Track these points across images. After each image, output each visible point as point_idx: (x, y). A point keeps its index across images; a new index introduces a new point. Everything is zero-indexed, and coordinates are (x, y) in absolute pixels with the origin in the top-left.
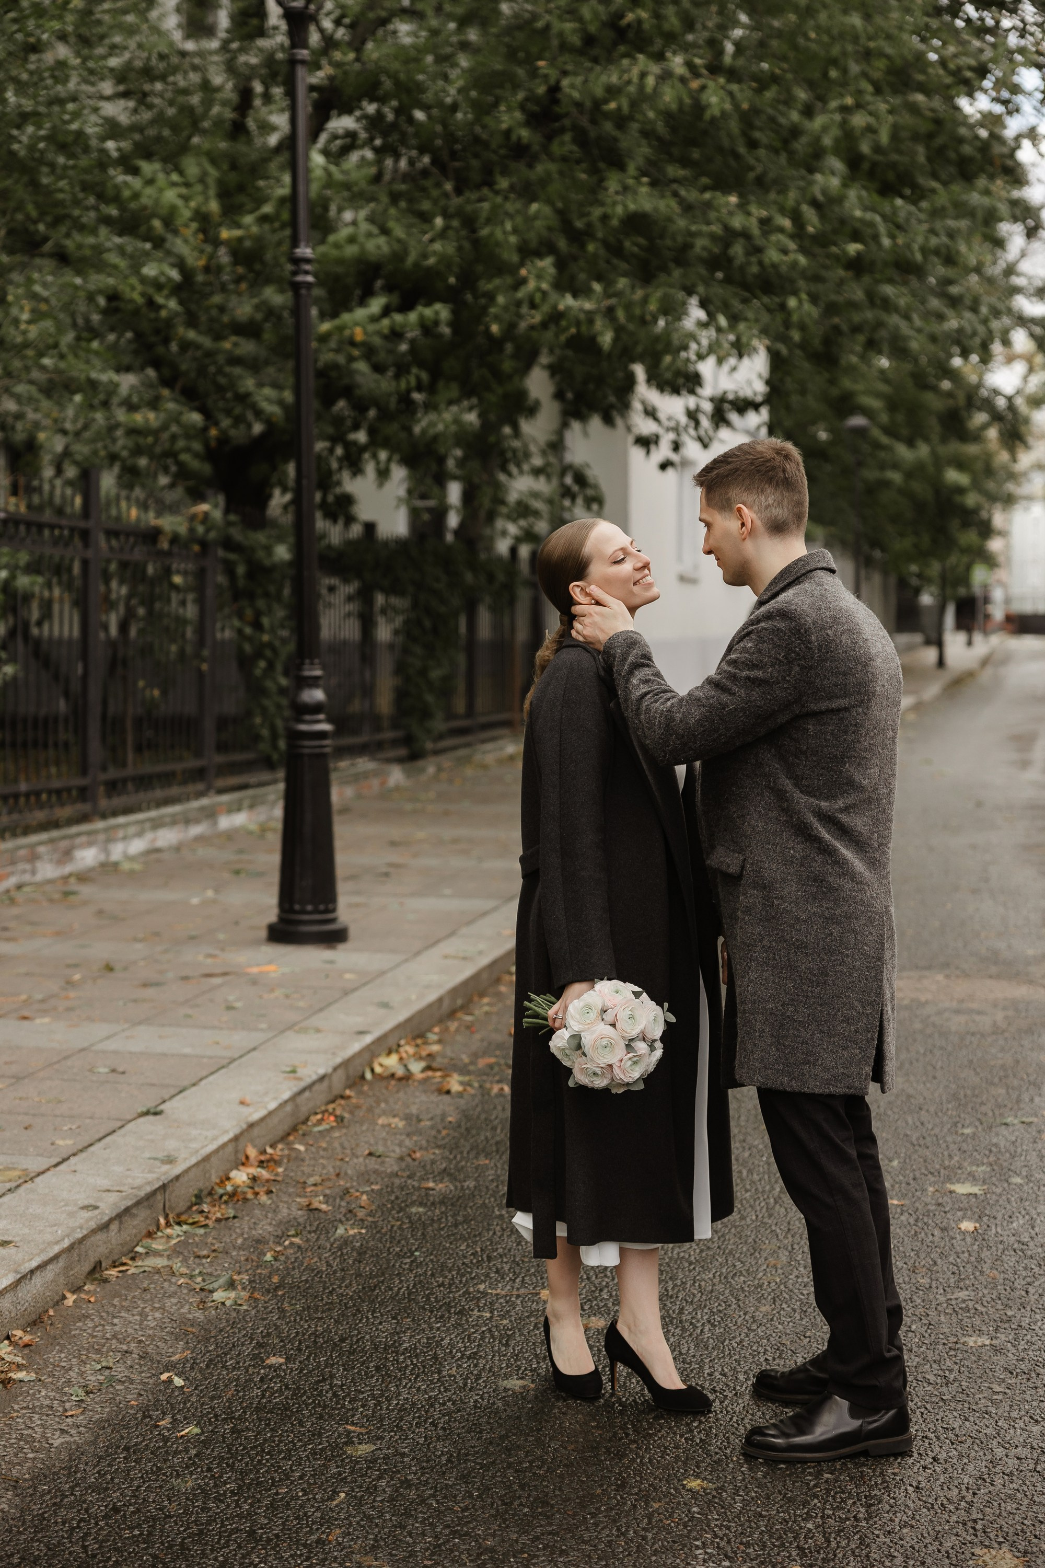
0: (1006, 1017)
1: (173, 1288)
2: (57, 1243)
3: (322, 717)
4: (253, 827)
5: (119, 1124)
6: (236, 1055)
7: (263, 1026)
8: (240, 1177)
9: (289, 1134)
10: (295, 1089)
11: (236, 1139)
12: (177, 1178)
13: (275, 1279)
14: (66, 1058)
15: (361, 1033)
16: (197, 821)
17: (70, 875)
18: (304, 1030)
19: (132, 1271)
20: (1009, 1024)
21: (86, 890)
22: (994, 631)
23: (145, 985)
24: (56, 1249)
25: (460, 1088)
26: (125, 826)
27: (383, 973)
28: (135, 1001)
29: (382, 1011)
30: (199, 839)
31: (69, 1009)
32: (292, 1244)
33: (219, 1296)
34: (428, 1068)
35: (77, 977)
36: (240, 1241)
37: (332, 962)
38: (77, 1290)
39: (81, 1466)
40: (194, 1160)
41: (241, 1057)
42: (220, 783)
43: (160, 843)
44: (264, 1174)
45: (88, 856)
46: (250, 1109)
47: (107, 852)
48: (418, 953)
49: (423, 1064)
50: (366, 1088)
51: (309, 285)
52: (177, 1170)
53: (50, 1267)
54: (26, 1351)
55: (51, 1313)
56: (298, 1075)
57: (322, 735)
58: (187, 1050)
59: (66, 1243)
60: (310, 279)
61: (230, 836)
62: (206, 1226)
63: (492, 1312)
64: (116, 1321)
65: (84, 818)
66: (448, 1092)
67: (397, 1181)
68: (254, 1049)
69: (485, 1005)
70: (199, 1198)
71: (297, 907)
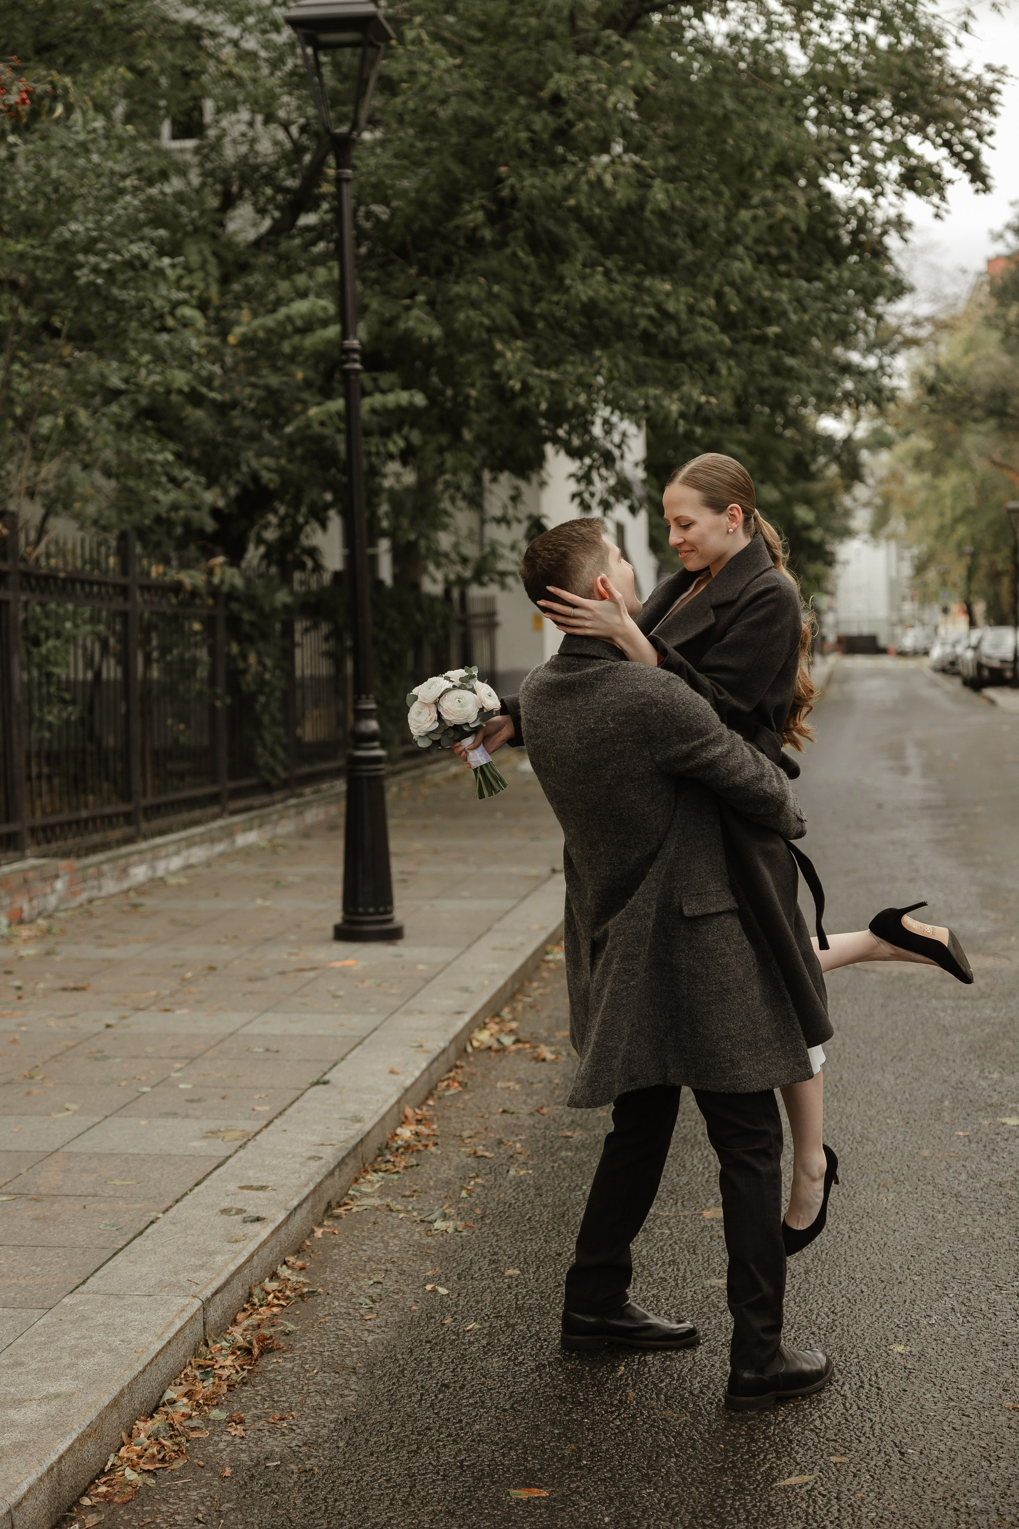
0: (987, 984)
1: (397, 1221)
2: (306, 1185)
3: (376, 744)
4: (263, 844)
5: (300, 1092)
6: (365, 1034)
7: (372, 1010)
8: (406, 1133)
9: (427, 1098)
10: (429, 1060)
11: (398, 1102)
12: (369, 1133)
13: (478, 1211)
14: (222, 1041)
15: (459, 1013)
16: (220, 840)
17: (128, 890)
18: (408, 1012)
19: (355, 1209)
20: (992, 990)
21: (149, 903)
22: (829, 653)
23: (251, 980)
24: (306, 1191)
25: (553, 1057)
26: (165, 845)
27: (448, 964)
28: (251, 993)
29: (466, 995)
30: (222, 855)
31: (199, 1002)
32: (476, 1184)
33: (439, 1225)
34: (517, 1041)
35: (189, 975)
36: (432, 1183)
37: (400, 956)
38: (320, 1225)
39: (399, 1356)
40: (376, 1119)
41: (369, 1035)
42: (233, 805)
43: (193, 860)
44: (422, 1129)
45: (140, 873)
46: (402, 1078)
47: (153, 868)
48: (469, 946)
49: (513, 1038)
50: (471, 1059)
51: (357, 371)
52: (368, 1127)
53: (305, 1205)
54: (303, 1272)
55: (308, 1243)
56: (425, 1048)
57: (378, 760)
58: (320, 1032)
59: (311, 1186)
60: (358, 366)
61: (248, 852)
62: (397, 1172)
63: (670, 1229)
64: (364, 1247)
65: (129, 840)
66: (544, 1060)
67: (538, 1132)
68: (375, 1029)
69: (536, 989)
70: (381, 1152)
71: (361, 910)
